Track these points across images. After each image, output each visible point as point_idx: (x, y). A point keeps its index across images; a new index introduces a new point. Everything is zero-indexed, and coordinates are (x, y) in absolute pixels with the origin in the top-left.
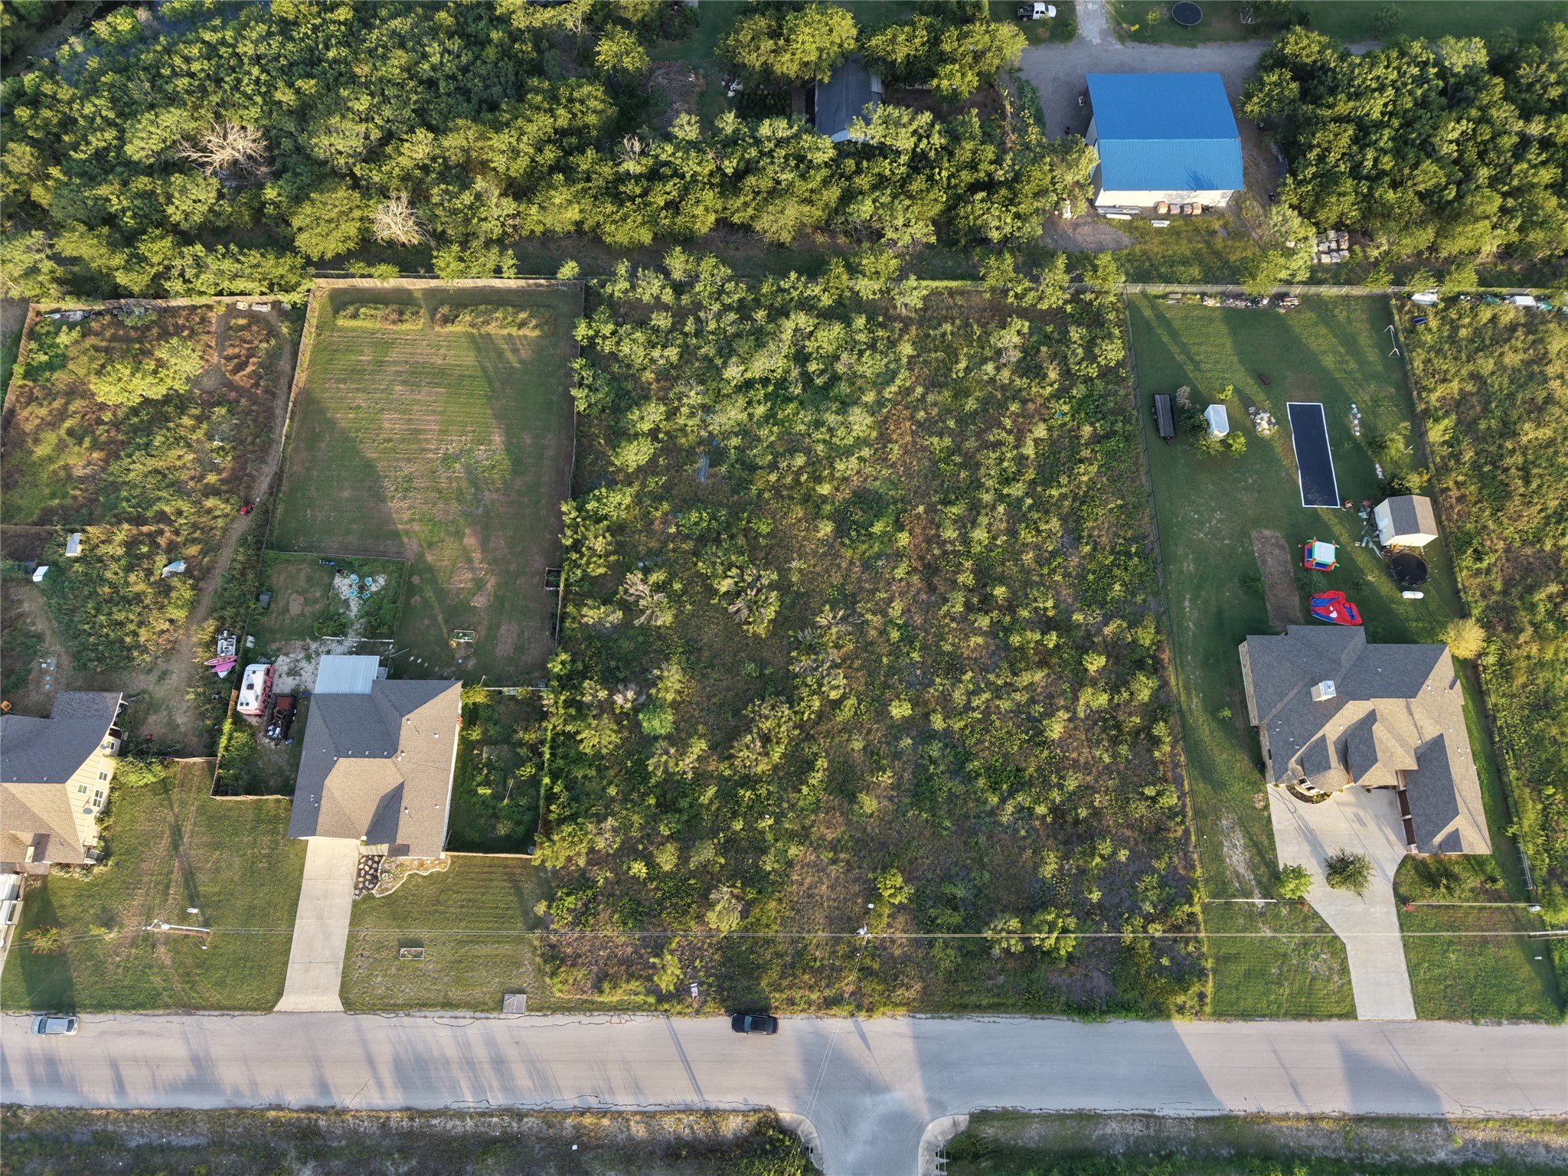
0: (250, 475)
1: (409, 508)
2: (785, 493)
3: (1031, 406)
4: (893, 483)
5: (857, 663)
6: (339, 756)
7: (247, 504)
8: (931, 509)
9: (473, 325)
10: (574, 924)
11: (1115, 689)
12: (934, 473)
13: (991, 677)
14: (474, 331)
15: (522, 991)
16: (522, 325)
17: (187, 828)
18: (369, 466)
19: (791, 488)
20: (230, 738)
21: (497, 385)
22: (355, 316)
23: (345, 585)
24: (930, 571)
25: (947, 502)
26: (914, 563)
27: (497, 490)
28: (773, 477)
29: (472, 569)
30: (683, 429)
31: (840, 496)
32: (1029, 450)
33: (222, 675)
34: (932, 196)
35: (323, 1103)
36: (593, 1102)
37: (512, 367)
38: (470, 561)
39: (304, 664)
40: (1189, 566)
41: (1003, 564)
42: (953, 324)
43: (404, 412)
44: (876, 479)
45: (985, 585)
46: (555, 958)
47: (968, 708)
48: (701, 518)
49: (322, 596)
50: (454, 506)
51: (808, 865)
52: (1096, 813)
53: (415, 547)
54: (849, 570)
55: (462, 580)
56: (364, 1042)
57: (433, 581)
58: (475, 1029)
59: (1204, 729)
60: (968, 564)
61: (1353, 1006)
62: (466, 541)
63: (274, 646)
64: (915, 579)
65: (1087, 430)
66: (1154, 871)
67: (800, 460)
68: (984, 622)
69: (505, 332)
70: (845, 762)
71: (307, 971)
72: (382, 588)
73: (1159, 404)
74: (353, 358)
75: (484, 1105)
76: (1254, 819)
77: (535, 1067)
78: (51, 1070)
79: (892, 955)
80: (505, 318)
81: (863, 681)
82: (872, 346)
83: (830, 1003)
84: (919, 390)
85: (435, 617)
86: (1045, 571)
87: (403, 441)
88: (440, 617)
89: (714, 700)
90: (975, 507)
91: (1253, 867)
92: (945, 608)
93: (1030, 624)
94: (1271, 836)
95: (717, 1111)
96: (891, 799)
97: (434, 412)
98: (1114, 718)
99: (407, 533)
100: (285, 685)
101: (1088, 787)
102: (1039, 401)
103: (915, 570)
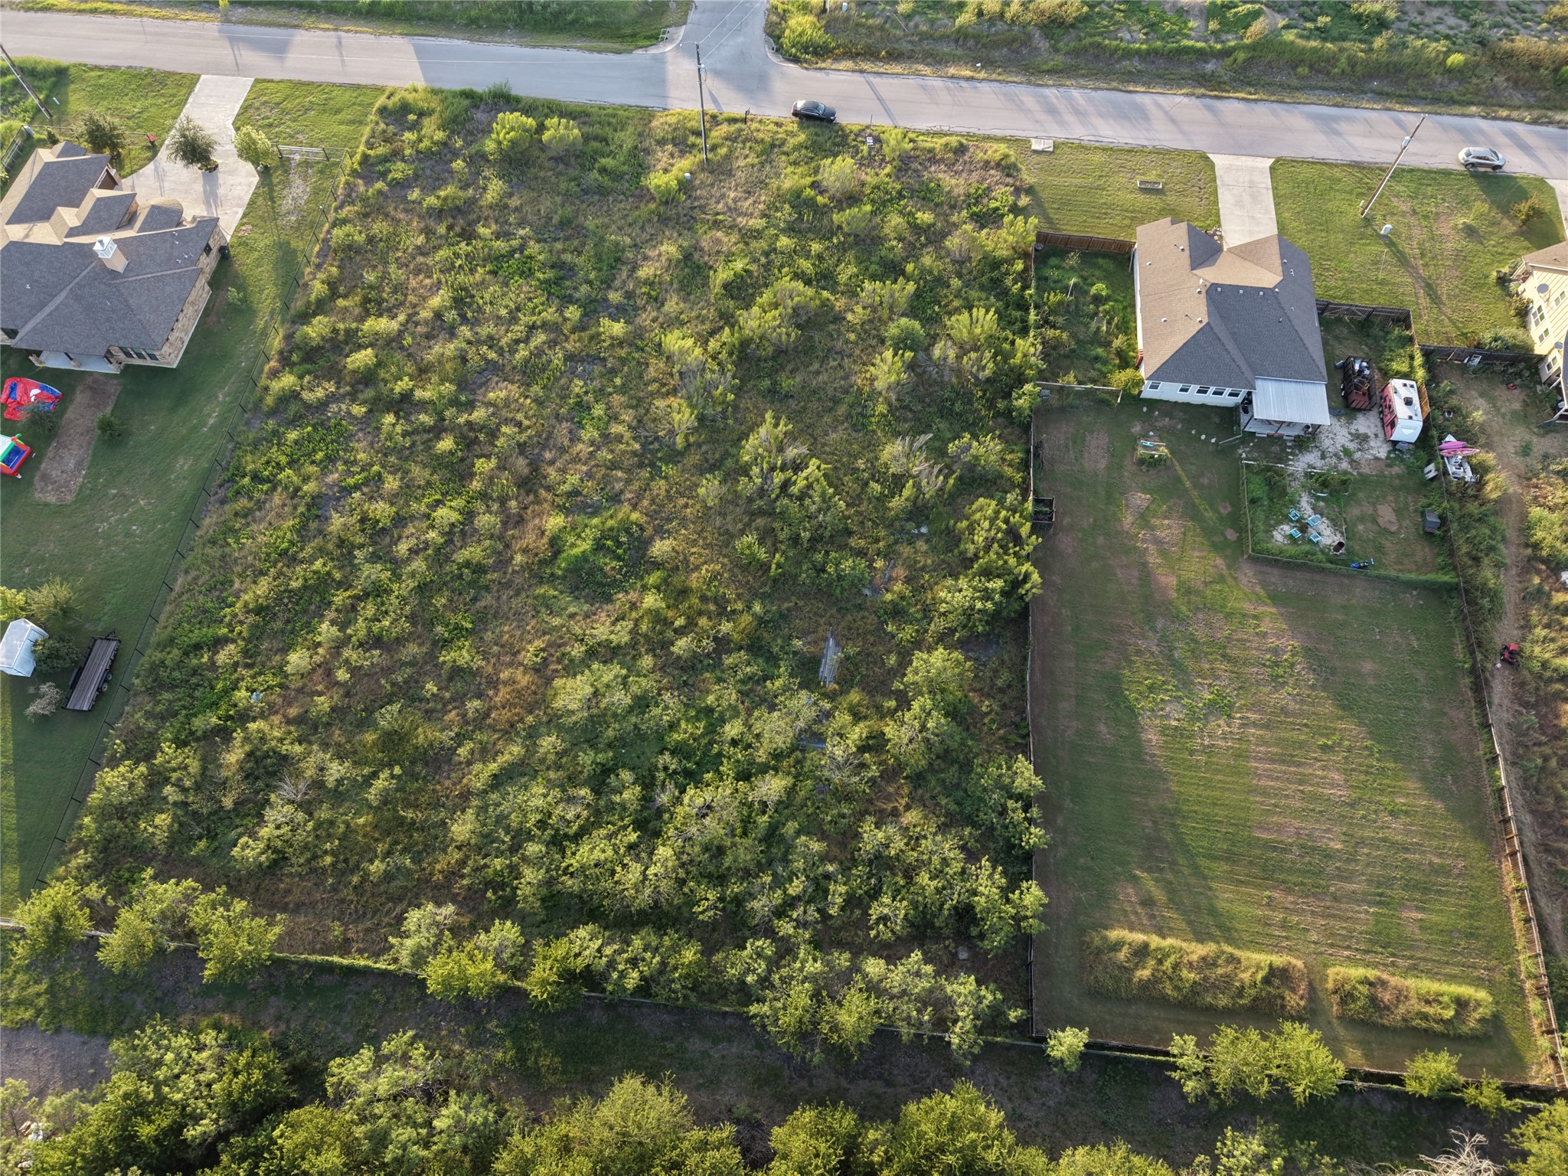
0: (1526, 705)
1: (1264, 635)
2: (712, 607)
3: (293, 712)
4: (547, 607)
5: (655, 386)
6: (1272, 290)
7: (1512, 658)
8: (502, 561)
9: (1232, 960)
10: (989, 189)
11: (350, 334)
12: (482, 620)
13: (492, 355)
14: (1229, 949)
15: (1035, 152)
16: (1142, 952)
17: (1424, 301)
18: (1346, 705)
19: (700, 613)
20: (1411, 367)
21: (1169, 837)
22: (1461, 1004)
23: (1326, 535)
24: (530, 483)
25: (479, 569)
26: (549, 497)
27: (1139, 653)
28: (726, 627)
29: (1158, 542)
30: (857, 717)
31: (633, 596)
32: (326, 630)
33: (1450, 438)
34: (300, 1137)
35: (1208, 101)
36: (963, 84)
37: (1149, 870)
38: (1164, 553)
39: (1352, 446)
40: (183, 464)
41: (429, 484)
42: (365, 879)
43: (1314, 798)
44: (572, 616)
45: (462, 460)
46: (1007, 168)
47: (532, 328)
48: (837, 565)
49: (1355, 525)
50: (1201, 634)
51: (746, 215)
52: (428, 232)
53: (1244, 580)
54: (639, 497)
55: (1169, 529)
56: (1183, 133)
57: (1208, 532)
58: (1078, 132)
59: (266, 297)
60: (476, 485)
61: (253, 86)
62: (1173, 581)
63: (1396, 470)
64: (552, 473)
65: (222, 657)
66: (389, 185)
67: (682, 646)
68: (479, 414)
69: (1170, 941)
70: (689, 294)
71: (1251, 182)
72: (1274, 527)
73: (91, 693)
74: (1434, 918)
75: (1062, 90)
76: (261, 217)
77: (1021, 108)
78: (1468, 137)
79: (675, 145)
80: (1176, 966)
81: (651, 369)
82: (521, 837)
83: (744, 121)
84: (463, 752)
85: (1195, 486)
86: (376, 468)
87: (1302, 745)
88: (1188, 484)
89: (833, 364)
90: (440, 556)
91: (287, 184)
92: (523, 438)
93: (423, 406)
94: (252, 204)
95: (854, 71)
96: (646, 258)
97: (1265, 792)
98: (367, 311)
99: (1259, 600)
100: (1365, 424)
101: (423, 254)
102: (276, 719)
103: (548, 489)
